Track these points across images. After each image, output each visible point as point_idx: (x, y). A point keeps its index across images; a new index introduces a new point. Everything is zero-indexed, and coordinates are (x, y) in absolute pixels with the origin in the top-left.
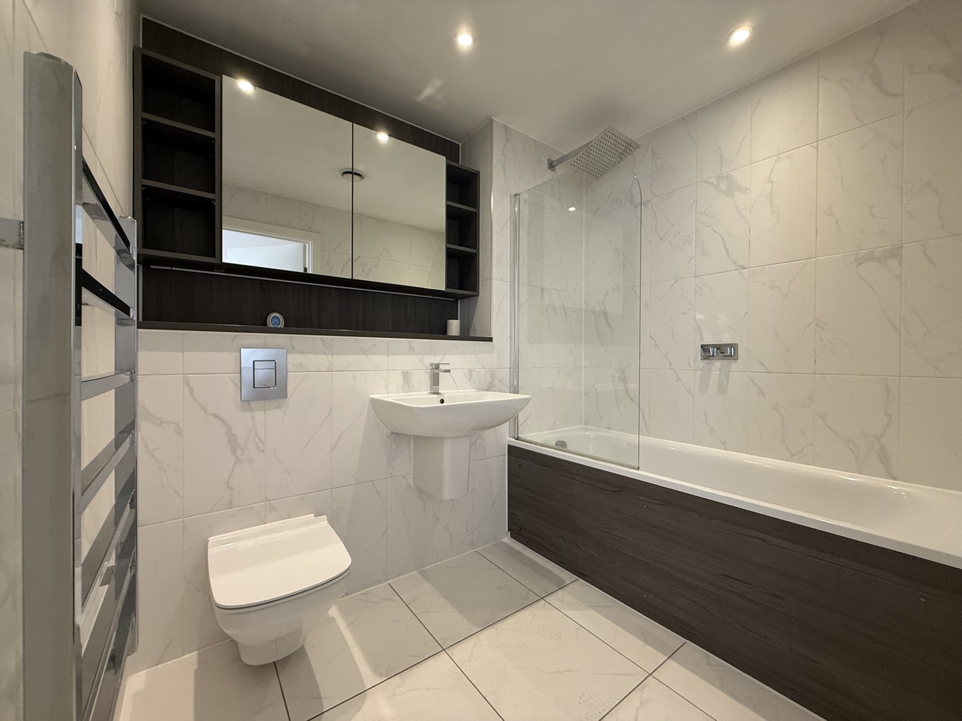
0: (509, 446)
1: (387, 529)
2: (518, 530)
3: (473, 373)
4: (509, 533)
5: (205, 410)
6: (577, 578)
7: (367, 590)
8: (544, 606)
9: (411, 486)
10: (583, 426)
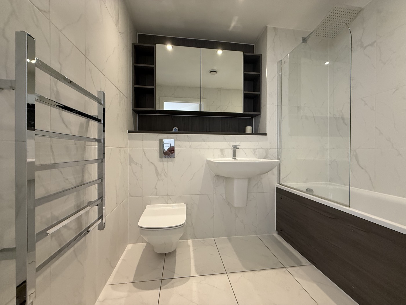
0: (276, 188)
1: (214, 216)
2: (280, 230)
3: (256, 151)
4: (277, 232)
5: (149, 160)
6: (311, 264)
7: (205, 239)
8: (285, 271)
9: (224, 199)
10: (328, 182)
